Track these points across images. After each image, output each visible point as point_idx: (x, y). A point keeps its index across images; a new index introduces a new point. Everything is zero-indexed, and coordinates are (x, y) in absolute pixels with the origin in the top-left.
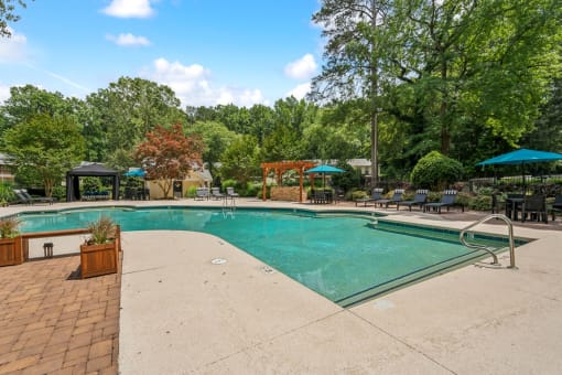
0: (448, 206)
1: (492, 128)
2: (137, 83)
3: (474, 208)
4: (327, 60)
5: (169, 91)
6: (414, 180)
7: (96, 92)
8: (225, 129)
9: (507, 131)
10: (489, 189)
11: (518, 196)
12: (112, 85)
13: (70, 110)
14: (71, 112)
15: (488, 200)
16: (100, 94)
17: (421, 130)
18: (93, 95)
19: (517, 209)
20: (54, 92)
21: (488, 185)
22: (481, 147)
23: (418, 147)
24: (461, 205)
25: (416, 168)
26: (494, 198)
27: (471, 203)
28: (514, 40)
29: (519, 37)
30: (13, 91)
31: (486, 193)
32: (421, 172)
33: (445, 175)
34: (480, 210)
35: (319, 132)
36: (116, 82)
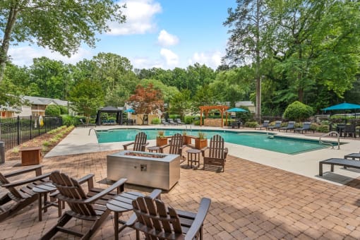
0: (306, 130)
1: (327, 86)
2: (109, 56)
3: (319, 131)
4: (229, 46)
5: (127, 60)
6: (286, 116)
7: (82, 60)
8: (161, 83)
9: (336, 88)
10: (327, 121)
11: (343, 125)
12: (95, 57)
13: (67, 72)
14: (68, 73)
15: (326, 127)
16: (85, 62)
17: (286, 87)
18: (81, 62)
19: (342, 132)
20: (58, 61)
21: (326, 119)
22: (320, 96)
23: (285, 97)
24: (312, 130)
25: (287, 110)
26: (330, 126)
27: (318, 129)
28: (340, 39)
29: (344, 37)
30: (35, 60)
31: (326, 123)
32: (290, 112)
33: (303, 114)
34: (322, 132)
35: (219, 86)
36: (97, 55)
